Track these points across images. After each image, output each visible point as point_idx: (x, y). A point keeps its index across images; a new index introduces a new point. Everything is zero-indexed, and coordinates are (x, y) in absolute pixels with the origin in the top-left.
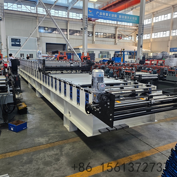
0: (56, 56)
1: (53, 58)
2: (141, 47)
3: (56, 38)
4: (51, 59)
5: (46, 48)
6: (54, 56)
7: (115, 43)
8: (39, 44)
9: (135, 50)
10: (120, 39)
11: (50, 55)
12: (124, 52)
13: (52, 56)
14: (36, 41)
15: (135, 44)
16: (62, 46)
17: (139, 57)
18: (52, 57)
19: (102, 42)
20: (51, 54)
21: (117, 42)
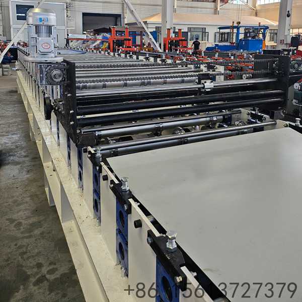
0: (104, 37)
1: (98, 42)
2: (288, 16)
3: (101, 4)
4: (94, 45)
5: (83, 24)
6: (100, 37)
7: (216, 12)
8: (69, 16)
9: (259, 23)
10: (226, 3)
11: (90, 37)
12: (238, 28)
13: (96, 38)
14: (64, 9)
15: (255, 12)
16: (113, 19)
17: (282, 39)
18: (96, 40)
19: (190, 9)
20: (92, 34)
21: (218, 9)
